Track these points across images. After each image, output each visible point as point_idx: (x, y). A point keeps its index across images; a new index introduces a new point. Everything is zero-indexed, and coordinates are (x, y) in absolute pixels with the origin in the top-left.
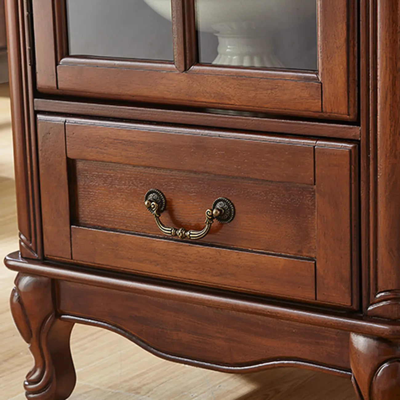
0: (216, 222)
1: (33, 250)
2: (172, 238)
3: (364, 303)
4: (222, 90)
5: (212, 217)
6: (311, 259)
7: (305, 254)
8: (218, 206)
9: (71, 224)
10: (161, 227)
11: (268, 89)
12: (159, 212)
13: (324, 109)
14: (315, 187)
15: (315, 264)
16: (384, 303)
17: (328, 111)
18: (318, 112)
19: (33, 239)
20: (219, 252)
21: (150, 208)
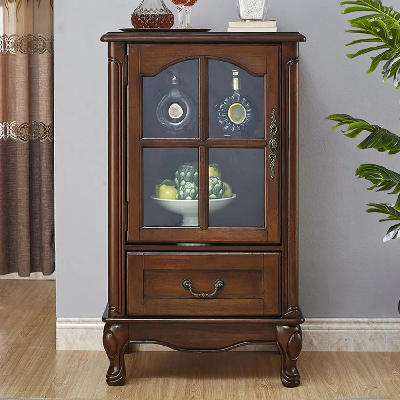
1: (120, 313)
3: (283, 313)
4: (223, 236)
7: (257, 297)
9: (144, 298)
11: (244, 234)
13: (268, 240)
15: (263, 300)
16: (291, 312)
17: (270, 241)
18: (266, 241)
19: (120, 307)
20: (220, 301)
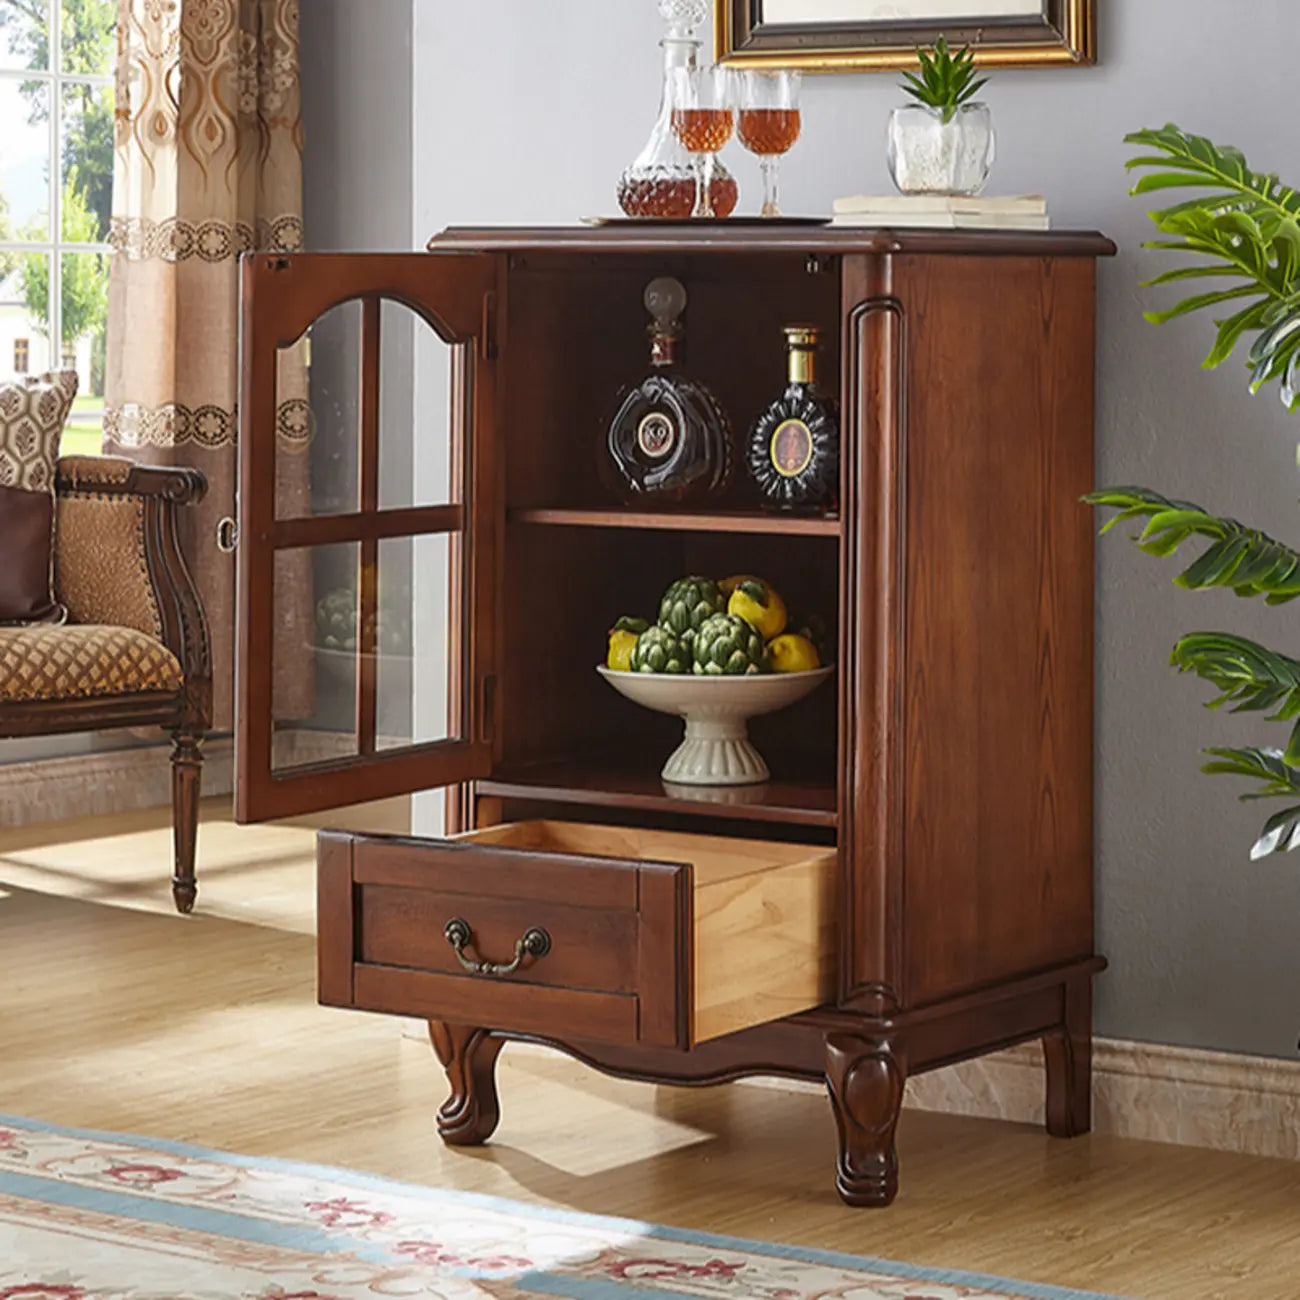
0: (528, 956)
2: (476, 975)
5: (523, 950)
6: (635, 994)
7: (627, 989)
8: (532, 936)
9: (355, 959)
10: (464, 963)
12: (462, 945)
14: (639, 914)
15: (638, 1001)
21: (451, 940)
